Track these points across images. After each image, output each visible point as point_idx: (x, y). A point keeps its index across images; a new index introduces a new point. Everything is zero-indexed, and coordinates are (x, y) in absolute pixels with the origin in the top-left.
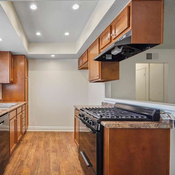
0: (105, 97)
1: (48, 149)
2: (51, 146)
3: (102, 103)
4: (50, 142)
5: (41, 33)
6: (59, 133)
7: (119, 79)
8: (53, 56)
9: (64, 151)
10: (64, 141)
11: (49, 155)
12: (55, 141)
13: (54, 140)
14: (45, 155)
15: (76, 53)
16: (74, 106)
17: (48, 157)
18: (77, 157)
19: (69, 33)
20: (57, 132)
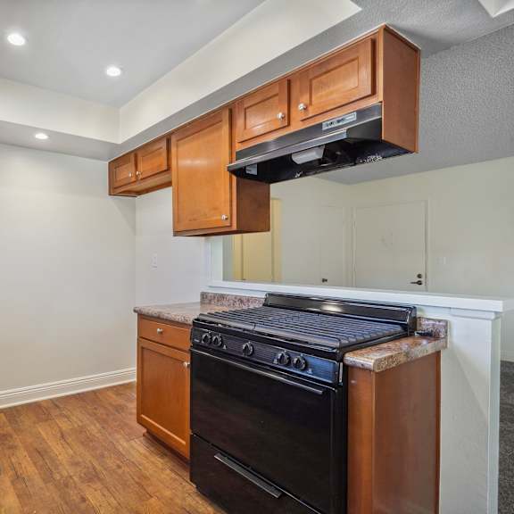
0: (224, 280)
1: (62, 476)
2: (64, 462)
3: (204, 296)
4: (49, 447)
5: (27, 40)
6: (56, 403)
7: (269, 230)
8: (41, 136)
9: (119, 467)
10: (93, 427)
11: (84, 500)
12: (63, 436)
13: (59, 435)
14: (67, 503)
15: (120, 142)
16: (135, 311)
17: (83, 506)
18: (168, 471)
19: (122, 69)
20: (46, 401)
